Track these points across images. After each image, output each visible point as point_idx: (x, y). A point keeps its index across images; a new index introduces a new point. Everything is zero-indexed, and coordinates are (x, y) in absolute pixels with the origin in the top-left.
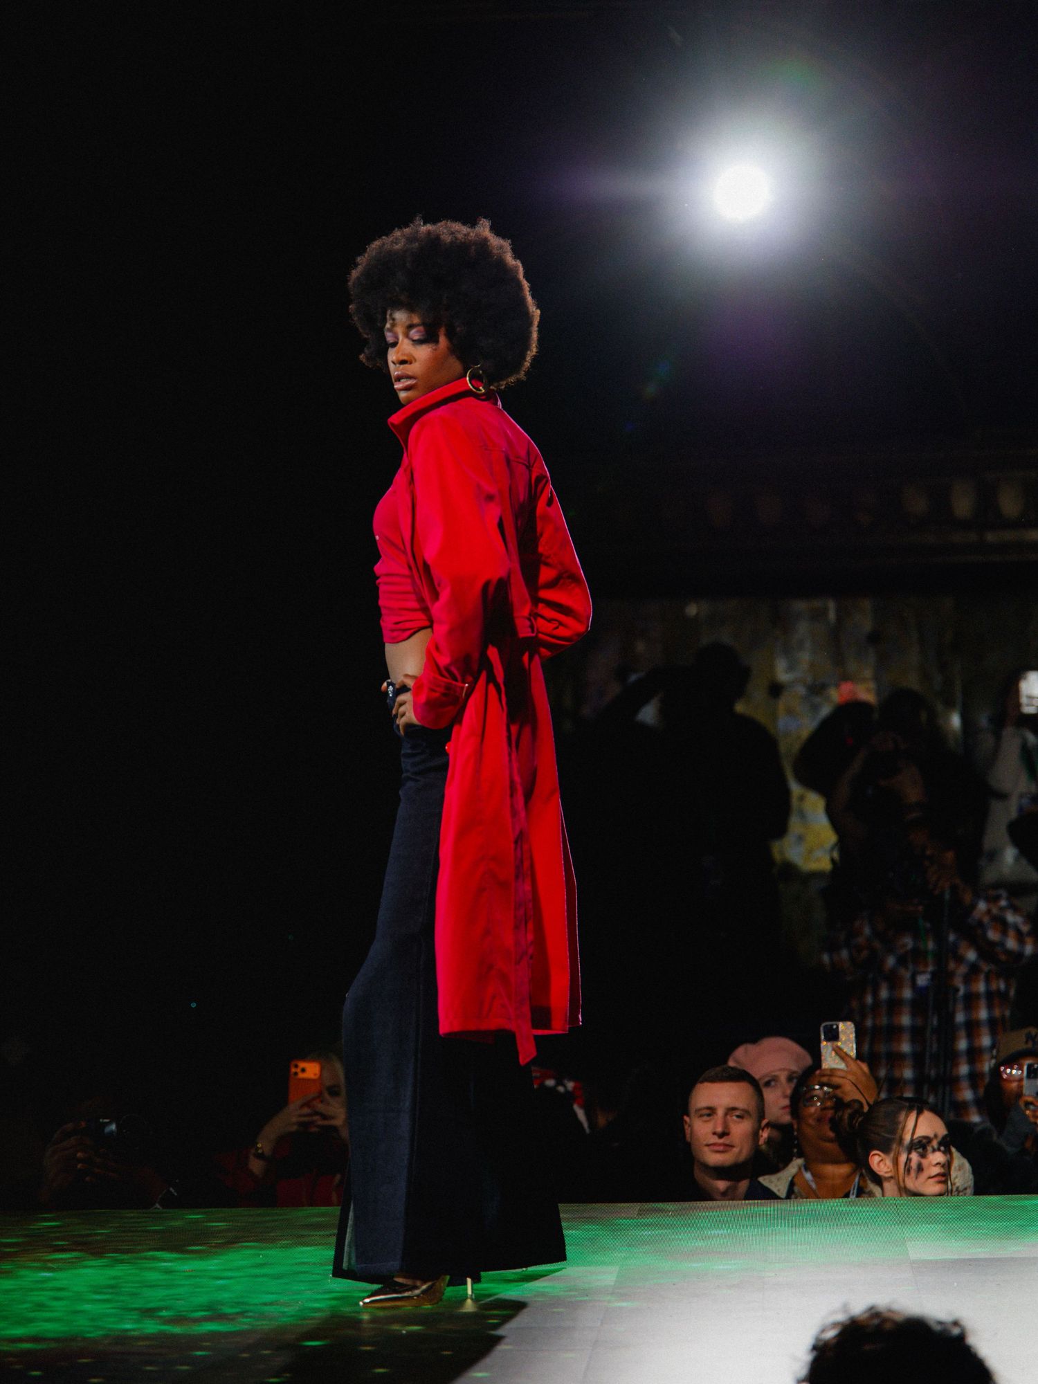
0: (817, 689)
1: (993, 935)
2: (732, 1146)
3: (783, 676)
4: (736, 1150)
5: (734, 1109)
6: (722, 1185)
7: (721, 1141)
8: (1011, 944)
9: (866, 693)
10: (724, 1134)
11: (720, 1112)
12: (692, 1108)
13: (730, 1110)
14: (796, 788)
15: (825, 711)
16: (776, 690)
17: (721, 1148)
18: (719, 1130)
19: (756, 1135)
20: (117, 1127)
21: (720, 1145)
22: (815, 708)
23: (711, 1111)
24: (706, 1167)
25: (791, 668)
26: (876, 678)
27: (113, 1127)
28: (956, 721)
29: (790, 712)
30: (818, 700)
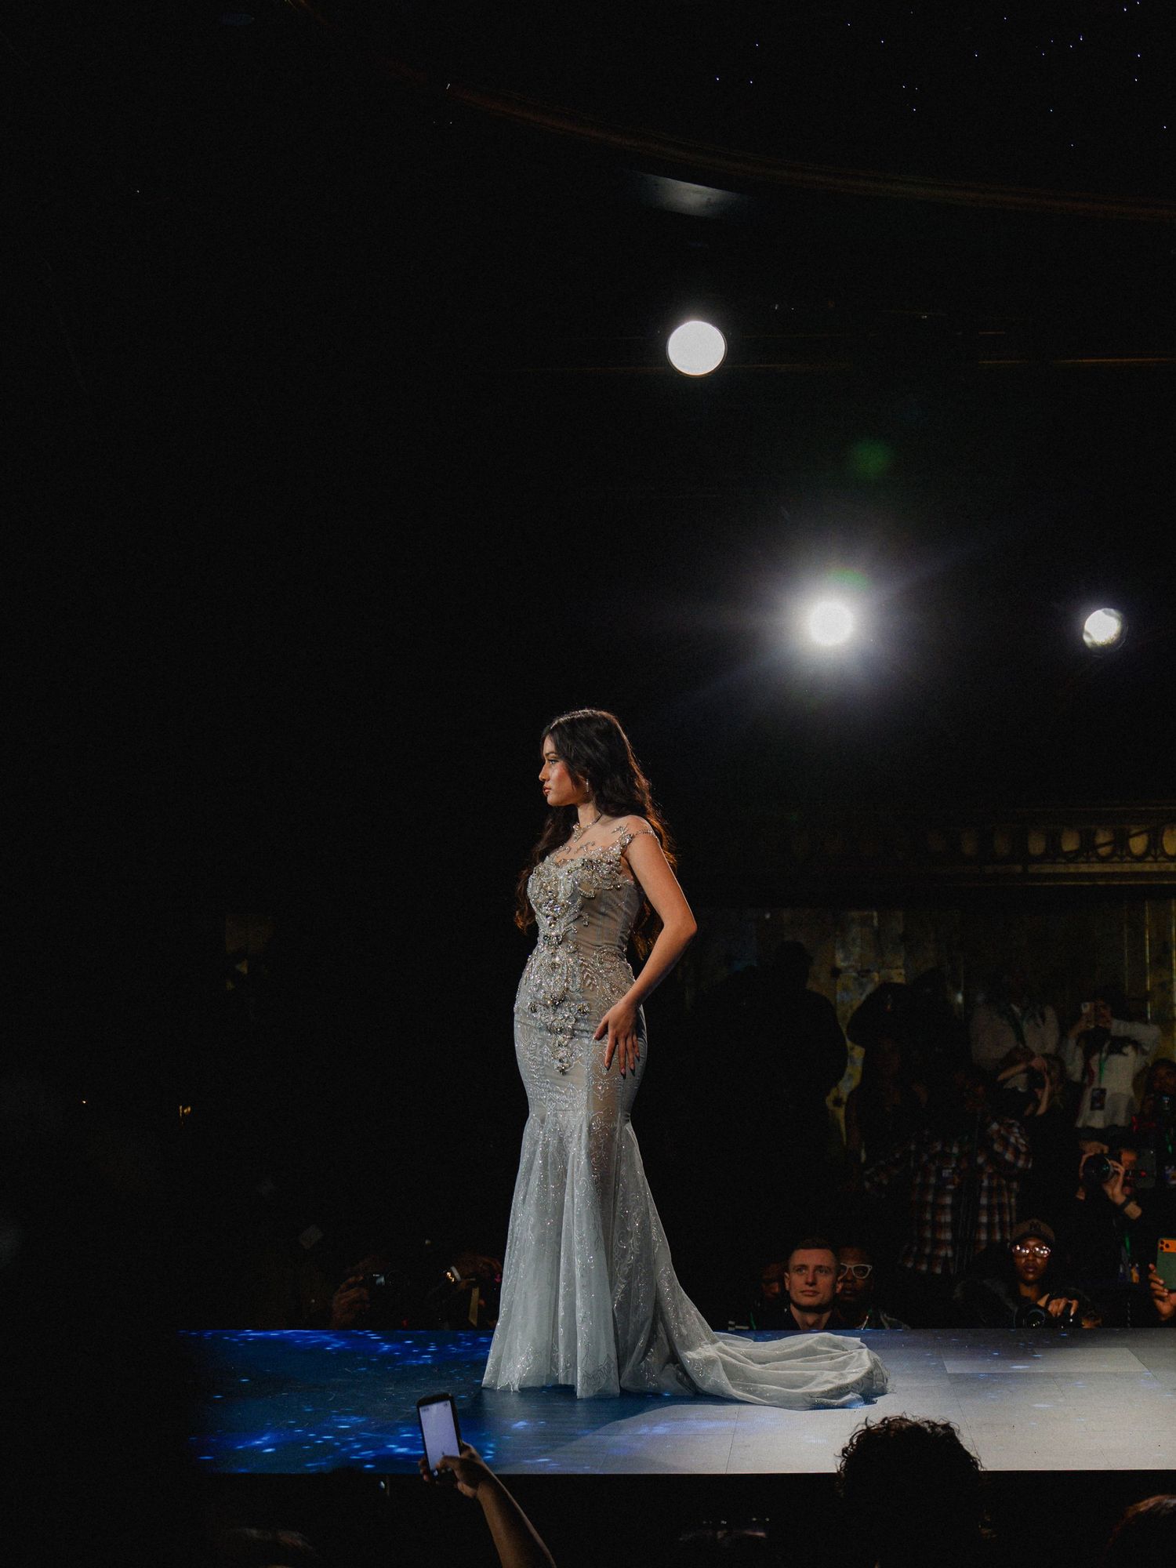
0: (864, 973)
1: (997, 1147)
2: (819, 1293)
3: (840, 963)
4: (821, 1295)
5: (821, 1267)
6: (810, 1319)
7: (811, 1288)
8: (1009, 1156)
9: (898, 977)
10: (813, 1284)
11: (811, 1269)
12: (791, 1268)
13: (819, 1268)
14: (849, 1043)
15: (870, 989)
16: (836, 973)
17: (811, 1294)
18: (810, 1280)
19: (834, 1287)
20: (385, 1279)
21: (811, 1291)
22: (862, 986)
23: (804, 1267)
24: (799, 1307)
25: (846, 958)
26: (905, 966)
27: (382, 1280)
28: (960, 998)
29: (846, 989)
30: (865, 980)
